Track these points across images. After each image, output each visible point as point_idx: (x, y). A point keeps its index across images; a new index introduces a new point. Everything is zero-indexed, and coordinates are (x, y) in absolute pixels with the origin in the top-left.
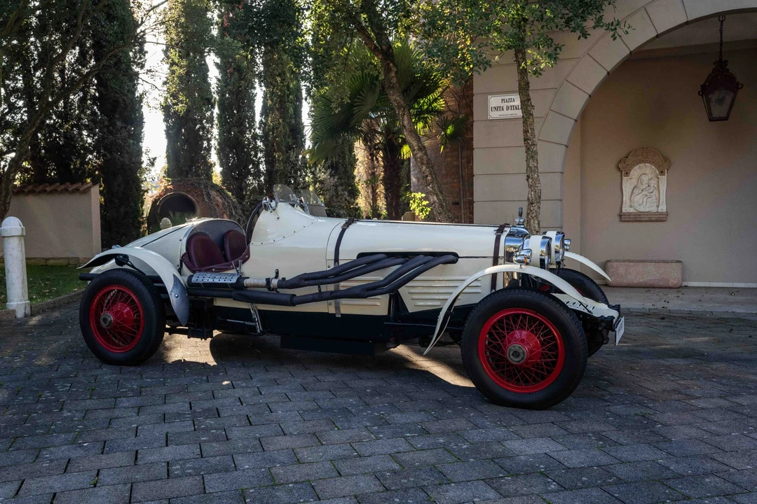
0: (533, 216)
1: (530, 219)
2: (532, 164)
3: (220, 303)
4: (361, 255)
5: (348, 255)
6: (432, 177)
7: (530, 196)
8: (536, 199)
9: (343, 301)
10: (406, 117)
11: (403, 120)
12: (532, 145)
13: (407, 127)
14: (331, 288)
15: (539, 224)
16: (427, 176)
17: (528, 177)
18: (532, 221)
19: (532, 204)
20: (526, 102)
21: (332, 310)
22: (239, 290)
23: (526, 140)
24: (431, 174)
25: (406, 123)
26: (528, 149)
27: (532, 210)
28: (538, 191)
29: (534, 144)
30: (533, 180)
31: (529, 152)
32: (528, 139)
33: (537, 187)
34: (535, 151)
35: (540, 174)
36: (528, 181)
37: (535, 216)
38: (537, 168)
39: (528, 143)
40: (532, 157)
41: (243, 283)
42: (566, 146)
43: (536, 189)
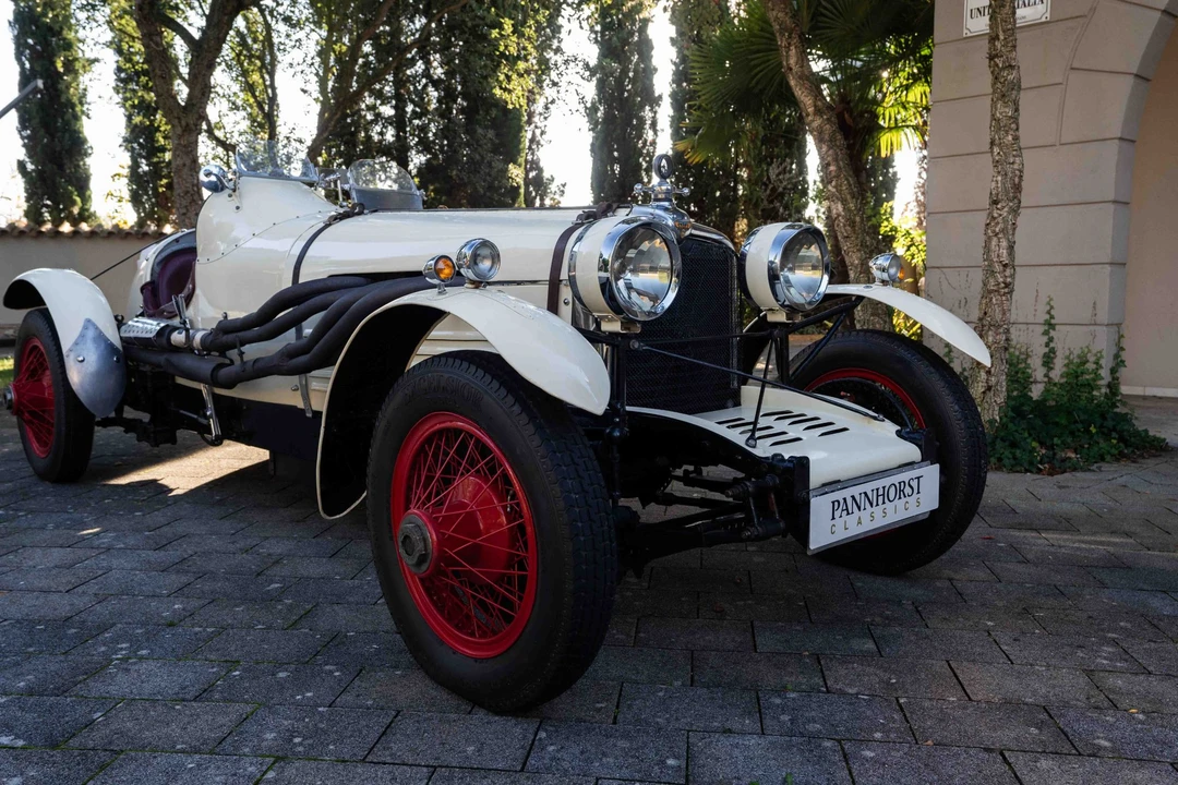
0: (997, 230)
1: (989, 238)
2: (1004, 111)
6: (839, 168)
7: (994, 185)
8: (1007, 191)
10: (793, 51)
11: (788, 57)
12: (1004, 68)
13: (795, 68)
15: (1011, 248)
17: (992, 143)
18: (994, 241)
19: (995, 202)
23: (991, 58)
24: (836, 160)
25: (792, 61)
26: (996, 78)
27: (995, 218)
28: (1013, 172)
29: (1011, 67)
30: (1001, 149)
31: (999, 85)
32: (996, 56)
33: (1013, 163)
34: (1012, 82)
35: (1021, 133)
36: (992, 152)
37: (1002, 231)
38: (1015, 119)
39: (997, 65)
40: (1003, 96)
41: (169, 339)
42: (1137, 76)
43: (1009, 168)
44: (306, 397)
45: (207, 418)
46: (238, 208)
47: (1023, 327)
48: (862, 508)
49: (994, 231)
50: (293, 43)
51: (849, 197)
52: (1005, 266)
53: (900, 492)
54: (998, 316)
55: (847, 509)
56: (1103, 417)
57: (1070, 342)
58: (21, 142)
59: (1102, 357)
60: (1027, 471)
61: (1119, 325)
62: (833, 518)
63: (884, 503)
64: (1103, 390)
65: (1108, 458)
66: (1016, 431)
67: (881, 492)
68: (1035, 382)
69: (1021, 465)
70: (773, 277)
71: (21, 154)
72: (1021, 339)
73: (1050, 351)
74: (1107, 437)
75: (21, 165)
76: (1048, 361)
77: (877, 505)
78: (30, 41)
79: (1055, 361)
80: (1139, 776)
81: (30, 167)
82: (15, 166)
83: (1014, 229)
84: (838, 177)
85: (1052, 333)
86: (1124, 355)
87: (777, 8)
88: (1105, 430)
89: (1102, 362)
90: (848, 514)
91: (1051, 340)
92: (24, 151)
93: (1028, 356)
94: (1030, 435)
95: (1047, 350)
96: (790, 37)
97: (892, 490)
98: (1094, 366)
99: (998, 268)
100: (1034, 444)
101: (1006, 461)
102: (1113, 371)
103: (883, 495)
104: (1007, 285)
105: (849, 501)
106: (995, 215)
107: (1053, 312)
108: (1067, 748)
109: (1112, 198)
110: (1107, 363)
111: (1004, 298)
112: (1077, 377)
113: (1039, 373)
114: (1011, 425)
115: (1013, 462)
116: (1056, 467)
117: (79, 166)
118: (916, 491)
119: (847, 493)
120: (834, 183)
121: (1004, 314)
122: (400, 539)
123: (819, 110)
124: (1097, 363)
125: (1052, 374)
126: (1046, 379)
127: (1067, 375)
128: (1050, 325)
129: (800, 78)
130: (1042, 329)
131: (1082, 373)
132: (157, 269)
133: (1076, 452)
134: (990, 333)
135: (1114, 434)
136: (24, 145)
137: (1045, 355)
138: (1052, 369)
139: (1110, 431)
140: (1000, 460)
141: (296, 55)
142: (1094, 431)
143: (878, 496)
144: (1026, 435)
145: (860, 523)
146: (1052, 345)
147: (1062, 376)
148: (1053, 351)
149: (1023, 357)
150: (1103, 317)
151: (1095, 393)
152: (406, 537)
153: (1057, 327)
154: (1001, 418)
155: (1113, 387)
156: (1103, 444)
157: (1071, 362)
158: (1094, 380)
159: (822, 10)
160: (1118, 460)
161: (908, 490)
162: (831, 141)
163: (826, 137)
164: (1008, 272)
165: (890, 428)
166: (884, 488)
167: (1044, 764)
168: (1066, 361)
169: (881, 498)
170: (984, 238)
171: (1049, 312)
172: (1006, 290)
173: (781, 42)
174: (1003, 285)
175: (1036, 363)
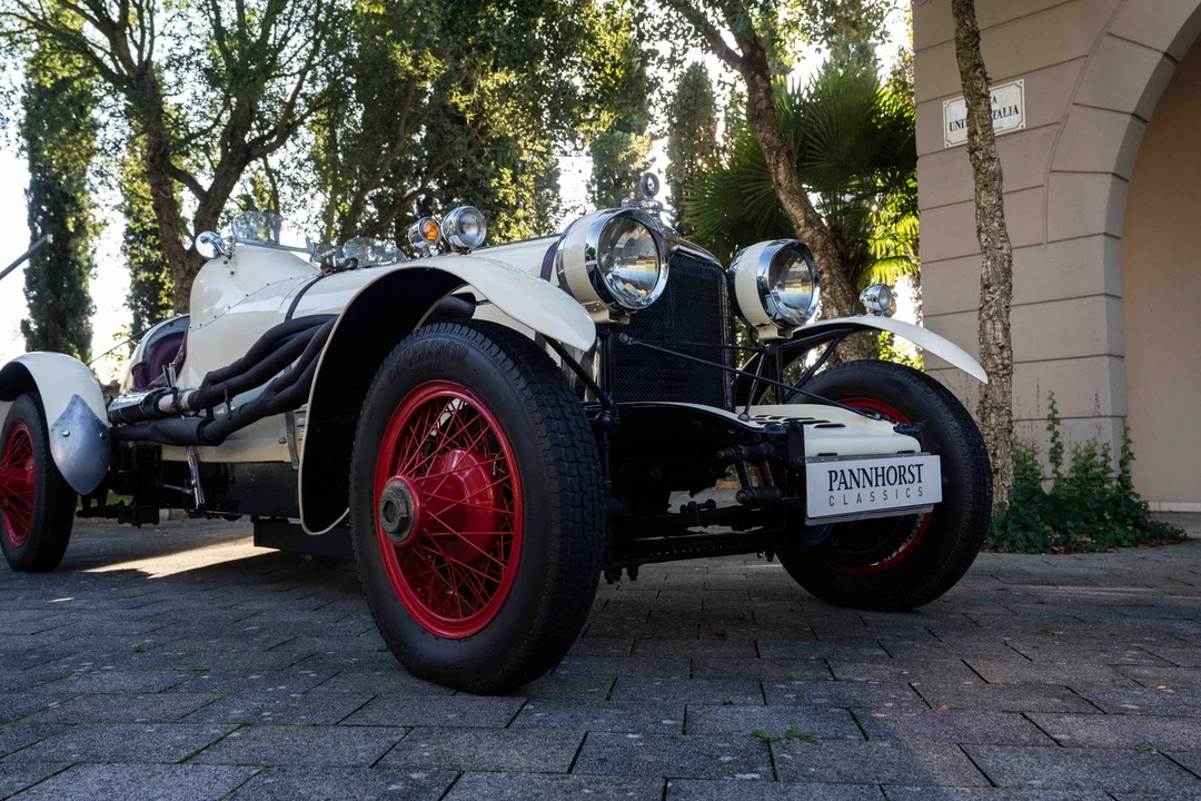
0: (991, 313)
1: (984, 321)
2: (988, 200)
6: (831, 274)
7: (984, 269)
8: (997, 276)
10: (782, 168)
11: (777, 173)
12: (984, 160)
13: (784, 184)
15: (1006, 330)
16: (821, 273)
17: (979, 231)
18: (989, 325)
19: (987, 287)
20: (971, 73)
21: (287, 454)
22: (156, 420)
23: (972, 152)
24: (829, 268)
25: (781, 177)
26: (978, 170)
27: (988, 302)
28: (1002, 257)
29: (992, 159)
30: (988, 236)
31: (981, 176)
32: (976, 149)
33: (1001, 248)
34: (994, 172)
35: (1006, 220)
36: (980, 240)
37: (996, 313)
38: (1000, 208)
39: (977, 158)
40: (986, 185)
41: (156, 405)
42: (1114, 175)
43: (998, 253)
44: (294, 448)
45: (191, 487)
46: (232, 273)
47: (1027, 423)
48: (861, 485)
49: (988, 315)
50: (298, 203)
51: (843, 302)
52: (1002, 348)
53: (900, 478)
54: (999, 398)
55: (845, 483)
56: (1117, 504)
57: (1075, 436)
58: (26, 303)
59: (1109, 449)
60: (1041, 552)
61: (1123, 418)
62: (831, 489)
63: (884, 485)
64: (1115, 483)
65: (1125, 543)
66: (1027, 515)
67: (880, 472)
68: (1045, 479)
69: (1035, 547)
70: (763, 291)
71: (26, 314)
72: (1027, 436)
73: (1057, 447)
74: (1122, 523)
75: (25, 326)
76: (1055, 456)
77: (877, 485)
78: (44, 208)
79: (1063, 456)
80: (1170, 725)
81: (33, 327)
82: (19, 325)
83: (1008, 312)
84: (831, 283)
85: (1057, 428)
86: (1132, 448)
87: (764, 130)
88: (1119, 517)
89: (1111, 454)
90: (847, 488)
91: (1056, 434)
92: (28, 311)
93: (1035, 453)
94: (1042, 519)
95: (1053, 445)
96: (778, 155)
97: (892, 473)
98: (1103, 459)
99: (995, 350)
100: (1048, 528)
101: (1019, 543)
102: (1123, 463)
103: (883, 475)
104: (1005, 367)
105: (847, 474)
106: (988, 299)
107: (1055, 407)
108: (1092, 709)
109: (1103, 291)
110: (1115, 455)
111: (1003, 380)
112: (1086, 471)
113: (1047, 469)
114: (1021, 509)
115: (1027, 544)
116: (1071, 548)
117: (82, 325)
118: (917, 479)
119: (845, 465)
120: (828, 290)
121: (1005, 396)
122: (382, 506)
123: (809, 222)
124: (1105, 455)
125: (1061, 470)
126: (1055, 475)
127: (1075, 469)
128: (1054, 420)
129: (789, 192)
130: (1046, 424)
131: (1092, 466)
132: (150, 352)
133: (1091, 536)
134: (992, 415)
135: (1130, 521)
136: (30, 306)
137: (1053, 451)
138: (1060, 464)
139: (1124, 518)
140: (1013, 543)
141: (301, 215)
142: (1108, 517)
143: (877, 476)
144: (1038, 518)
145: (859, 500)
146: (1058, 440)
147: (1071, 471)
148: (1059, 446)
149: (1029, 453)
150: (1107, 408)
151: (1106, 486)
152: (389, 503)
153: (1062, 422)
154: (1010, 502)
155: (1124, 480)
156: (1118, 530)
157: (1079, 456)
158: (1104, 473)
159: (809, 143)
160: (1136, 546)
161: (908, 476)
162: (823, 250)
163: (819, 247)
164: (1005, 354)
166: (883, 468)
167: (1067, 719)
168: (1074, 455)
169: (880, 479)
170: (979, 322)
171: (1051, 407)
172: (1005, 372)
173: (770, 160)
174: (1001, 367)
175: (1043, 459)
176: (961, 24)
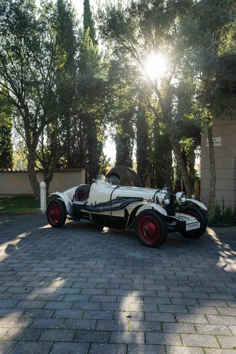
2: (212, 166)
3: (82, 211)
4: (117, 197)
5: (114, 197)
7: (211, 178)
8: (213, 179)
9: (113, 212)
12: (212, 158)
14: (109, 207)
17: (211, 171)
18: (212, 188)
19: (211, 181)
20: (211, 142)
21: (110, 215)
22: (85, 206)
23: (210, 157)
26: (211, 160)
28: (214, 176)
33: (214, 174)
34: (214, 161)
35: (215, 169)
37: (213, 186)
38: (214, 167)
40: (212, 163)
44: (111, 214)
45: (90, 217)
46: (97, 185)
47: (218, 201)
48: (192, 227)
52: (214, 192)
53: (196, 225)
57: (227, 204)
60: (218, 227)
61: (235, 201)
62: (189, 228)
65: (232, 225)
66: (216, 221)
68: (221, 212)
72: (219, 204)
74: (232, 222)
76: (223, 208)
79: (225, 208)
83: (215, 186)
91: (224, 204)
95: (223, 206)
98: (231, 209)
99: (212, 192)
100: (219, 223)
103: (194, 225)
104: (214, 195)
106: (212, 183)
109: (233, 178)
110: (233, 208)
111: (213, 197)
113: (222, 210)
114: (215, 219)
115: (215, 226)
116: (223, 226)
118: (198, 225)
119: (190, 225)
121: (213, 200)
125: (224, 210)
127: (227, 210)
128: (223, 201)
130: (222, 202)
131: (229, 210)
133: (226, 224)
134: (211, 203)
140: (213, 226)
142: (230, 221)
144: (218, 221)
149: (219, 207)
150: (232, 200)
151: (232, 214)
153: (225, 202)
154: (213, 218)
158: (231, 211)
165: (194, 218)
168: (227, 208)
170: (210, 187)
171: (223, 199)
175: (221, 208)
176: (209, 133)
